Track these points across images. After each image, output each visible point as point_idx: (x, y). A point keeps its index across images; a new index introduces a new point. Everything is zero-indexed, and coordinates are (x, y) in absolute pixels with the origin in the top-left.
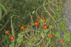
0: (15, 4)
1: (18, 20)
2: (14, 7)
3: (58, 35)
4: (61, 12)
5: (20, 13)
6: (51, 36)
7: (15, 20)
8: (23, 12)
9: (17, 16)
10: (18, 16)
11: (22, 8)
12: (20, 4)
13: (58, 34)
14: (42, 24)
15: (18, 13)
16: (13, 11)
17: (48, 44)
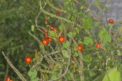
0: (7, 31)
1: (25, 52)
2: (7, 36)
3: (88, 41)
4: (74, 4)
5: (22, 39)
6: (80, 48)
7: (20, 54)
8: (25, 37)
9: (20, 46)
10: (22, 46)
11: (19, 30)
12: (13, 25)
13: (88, 39)
14: (55, 39)
15: (19, 41)
16: (10, 43)
17: (81, 63)
